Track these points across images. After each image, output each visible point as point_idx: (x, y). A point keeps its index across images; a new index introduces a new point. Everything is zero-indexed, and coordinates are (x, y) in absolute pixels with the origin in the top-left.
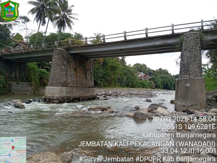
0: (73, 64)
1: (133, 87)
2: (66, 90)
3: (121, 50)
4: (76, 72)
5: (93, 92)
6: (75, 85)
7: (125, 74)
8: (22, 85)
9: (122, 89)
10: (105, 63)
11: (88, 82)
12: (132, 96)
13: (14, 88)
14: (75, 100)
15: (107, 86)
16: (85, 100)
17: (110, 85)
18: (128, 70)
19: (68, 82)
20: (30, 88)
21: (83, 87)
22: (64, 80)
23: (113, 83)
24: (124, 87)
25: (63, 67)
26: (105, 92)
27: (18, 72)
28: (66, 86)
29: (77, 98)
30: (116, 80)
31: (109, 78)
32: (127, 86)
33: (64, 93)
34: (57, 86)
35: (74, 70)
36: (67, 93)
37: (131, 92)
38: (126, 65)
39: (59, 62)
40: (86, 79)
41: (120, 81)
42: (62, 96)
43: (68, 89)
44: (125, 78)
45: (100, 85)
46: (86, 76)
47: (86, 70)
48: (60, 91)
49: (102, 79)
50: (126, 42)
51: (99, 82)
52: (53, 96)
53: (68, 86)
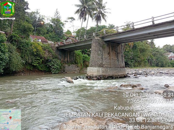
0: (107, 49)
1: (162, 66)
2: (102, 70)
3: (149, 33)
4: (110, 55)
5: (124, 72)
6: (109, 66)
7: (154, 55)
8: (72, 67)
9: (152, 68)
10: (135, 47)
11: (119, 63)
12: (162, 75)
13: (67, 69)
14: (109, 78)
15: (137, 66)
16: (117, 78)
17: (140, 65)
18: (157, 51)
19: (103, 63)
20: (77, 69)
21: (116, 67)
22: (100, 62)
23: (142, 63)
24: (154, 67)
25: (99, 52)
26: (135, 72)
27: (69, 58)
28: (102, 67)
29: (111, 76)
30: (146, 61)
31: (139, 59)
32: (157, 65)
33: (101, 72)
34: (96, 67)
35: (108, 54)
36: (103, 72)
37: (161, 71)
38: (156, 46)
39: (97, 48)
40: (118, 61)
41: (149, 61)
42: (99, 75)
43: (103, 69)
44: (154, 58)
45: (130, 66)
46: (118, 59)
47: (118, 53)
48: (98, 71)
49: (132, 60)
50: (154, 26)
51: (129, 63)
52: (93, 75)
53: (104, 67)
